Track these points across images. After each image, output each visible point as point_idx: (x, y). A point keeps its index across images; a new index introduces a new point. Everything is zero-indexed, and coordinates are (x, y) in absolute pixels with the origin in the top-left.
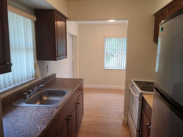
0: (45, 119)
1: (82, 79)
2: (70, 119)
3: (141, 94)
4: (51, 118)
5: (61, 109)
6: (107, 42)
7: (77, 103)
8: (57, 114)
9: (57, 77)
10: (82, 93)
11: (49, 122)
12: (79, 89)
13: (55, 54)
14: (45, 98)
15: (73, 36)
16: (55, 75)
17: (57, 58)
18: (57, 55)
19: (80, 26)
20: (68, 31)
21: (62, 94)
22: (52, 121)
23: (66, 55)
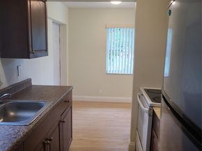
0: (6, 141)
1: (69, 87)
2: (48, 144)
3: (151, 107)
4: (15, 140)
5: (32, 129)
6: (110, 34)
7: (61, 121)
8: (25, 136)
9: (33, 83)
10: (69, 107)
11: (10, 145)
12: (66, 101)
13: (28, 49)
14: (12, 114)
15: (60, 25)
16: (29, 81)
17: (31, 55)
18: (31, 50)
19: (70, 9)
20: (49, 15)
21: (37, 107)
22: (16, 145)
23: (46, 50)
